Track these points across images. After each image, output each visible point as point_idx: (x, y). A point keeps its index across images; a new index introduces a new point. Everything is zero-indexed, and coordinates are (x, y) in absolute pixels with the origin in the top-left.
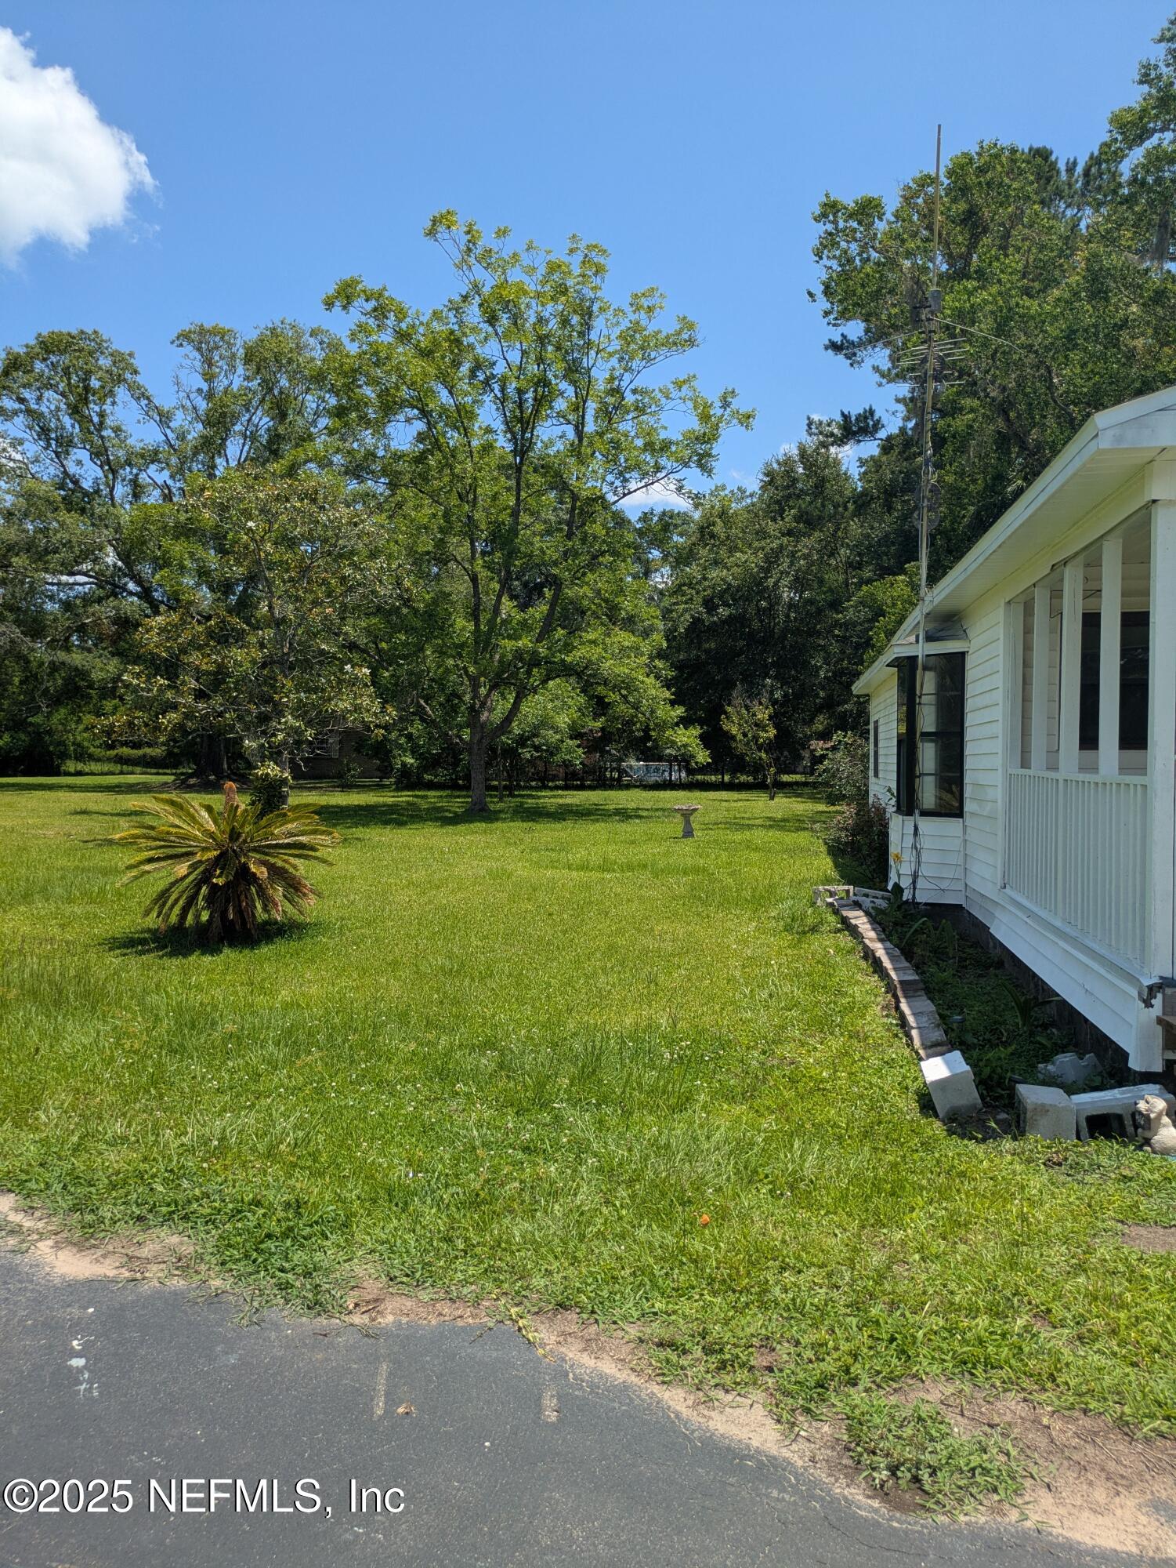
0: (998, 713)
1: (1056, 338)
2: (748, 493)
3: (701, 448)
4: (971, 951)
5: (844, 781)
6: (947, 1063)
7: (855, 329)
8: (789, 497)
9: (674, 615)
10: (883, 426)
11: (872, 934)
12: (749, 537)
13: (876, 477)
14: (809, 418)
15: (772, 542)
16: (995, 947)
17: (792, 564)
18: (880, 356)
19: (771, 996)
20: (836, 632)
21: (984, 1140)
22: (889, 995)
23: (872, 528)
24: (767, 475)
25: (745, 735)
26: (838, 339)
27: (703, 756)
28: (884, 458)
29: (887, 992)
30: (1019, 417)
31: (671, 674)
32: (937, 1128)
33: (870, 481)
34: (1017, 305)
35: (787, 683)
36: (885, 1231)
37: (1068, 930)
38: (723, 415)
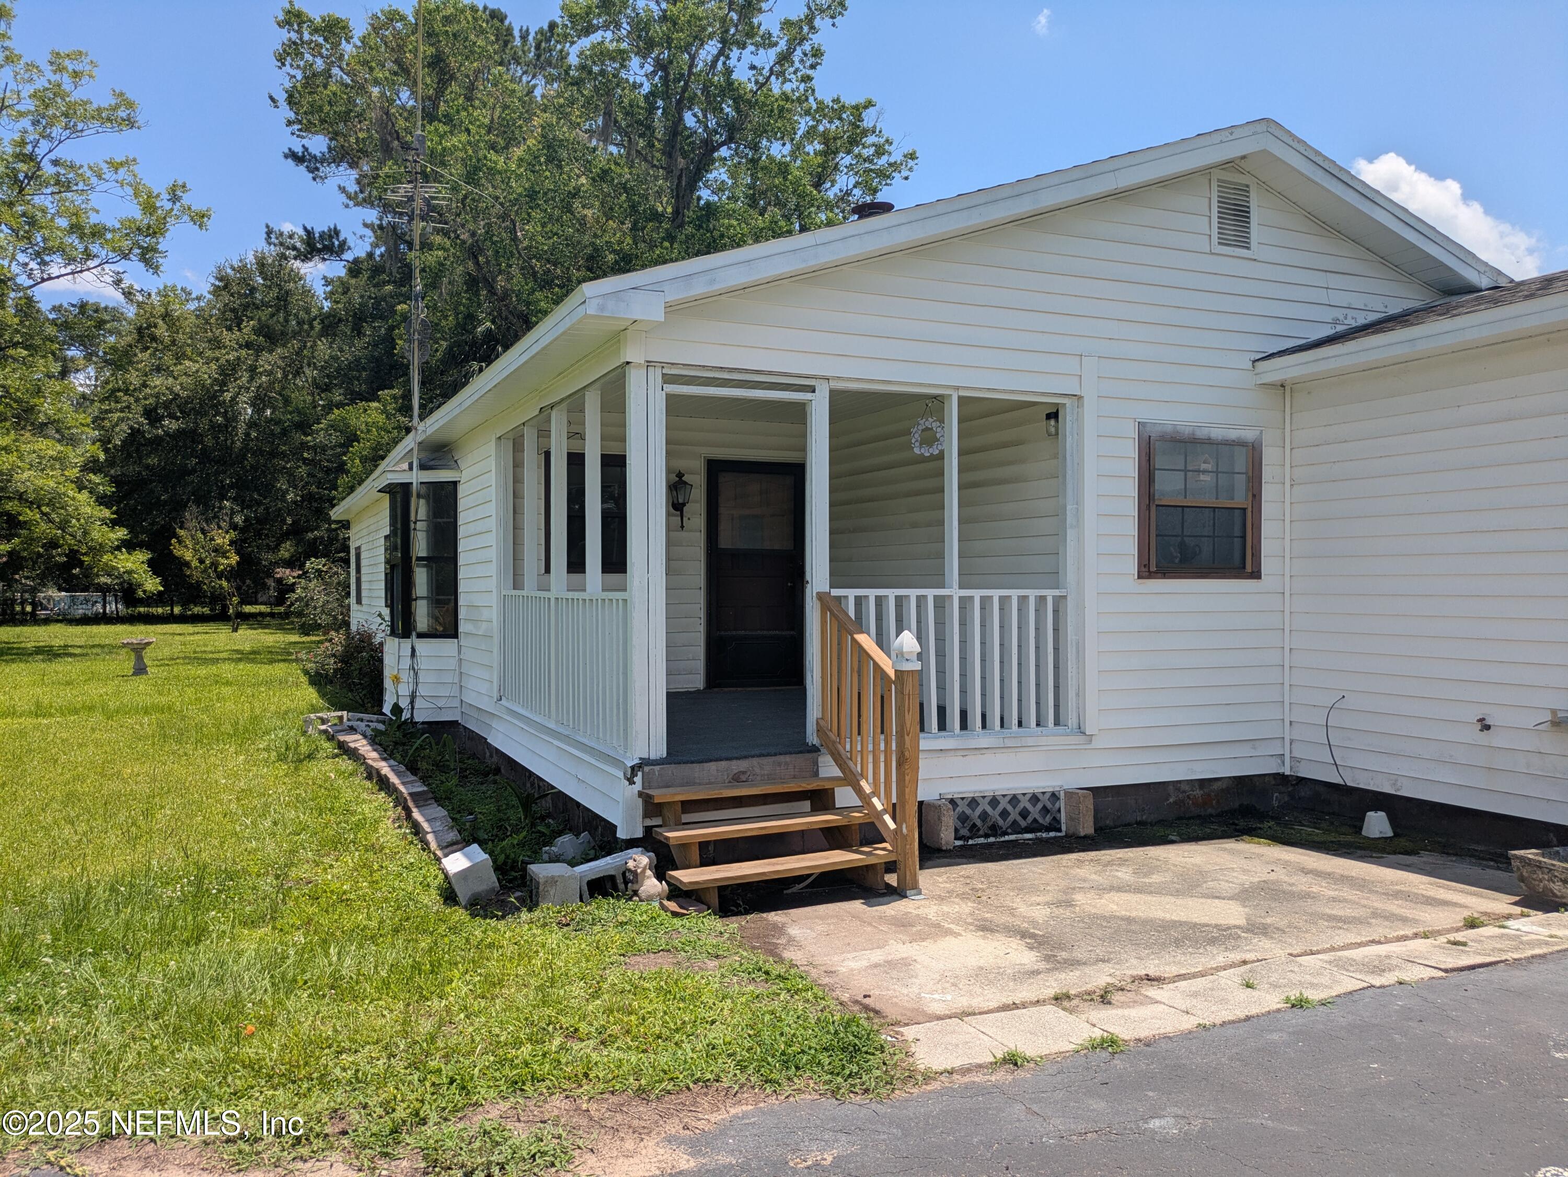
0: (492, 539)
1: (520, 195)
2: (193, 296)
3: (146, 241)
4: (470, 762)
5: (319, 610)
6: (467, 856)
7: (318, 144)
8: (246, 307)
9: (107, 424)
10: (349, 248)
11: (374, 755)
12: (201, 346)
13: (344, 299)
14: (267, 226)
15: (228, 353)
16: (491, 756)
17: (252, 379)
18: (347, 177)
19: (275, 823)
20: (305, 455)
21: (503, 917)
22: (400, 808)
23: (341, 350)
24: (220, 279)
25: (202, 561)
26: (299, 150)
27: (152, 584)
28: (353, 281)
29: (395, 807)
30: (488, 262)
31: (110, 490)
32: (460, 914)
33: (338, 302)
34: (485, 157)
35: (249, 507)
36: (429, 1003)
37: (561, 730)
38: (172, 209)
